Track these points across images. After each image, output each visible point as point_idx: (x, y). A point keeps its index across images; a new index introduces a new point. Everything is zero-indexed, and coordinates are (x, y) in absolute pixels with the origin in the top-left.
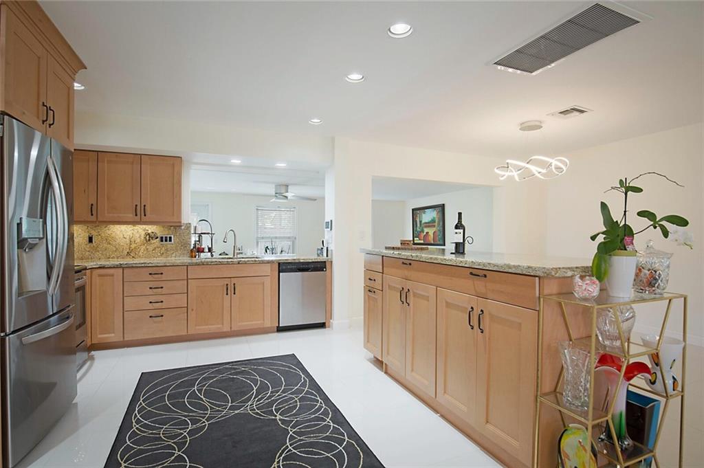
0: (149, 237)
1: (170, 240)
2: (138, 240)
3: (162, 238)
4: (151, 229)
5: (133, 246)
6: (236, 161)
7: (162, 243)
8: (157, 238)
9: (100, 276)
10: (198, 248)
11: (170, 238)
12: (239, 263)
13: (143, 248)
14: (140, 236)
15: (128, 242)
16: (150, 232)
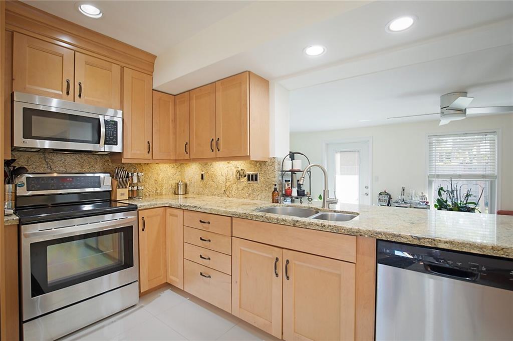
0: (239, 175)
1: (256, 180)
2: (231, 179)
3: (249, 175)
4: (241, 165)
5: (228, 184)
6: (315, 51)
7: (249, 182)
8: (245, 176)
9: (171, 215)
10: (286, 191)
11: (256, 176)
12: (294, 225)
13: (235, 186)
14: (233, 174)
15: (224, 180)
16: (240, 169)
